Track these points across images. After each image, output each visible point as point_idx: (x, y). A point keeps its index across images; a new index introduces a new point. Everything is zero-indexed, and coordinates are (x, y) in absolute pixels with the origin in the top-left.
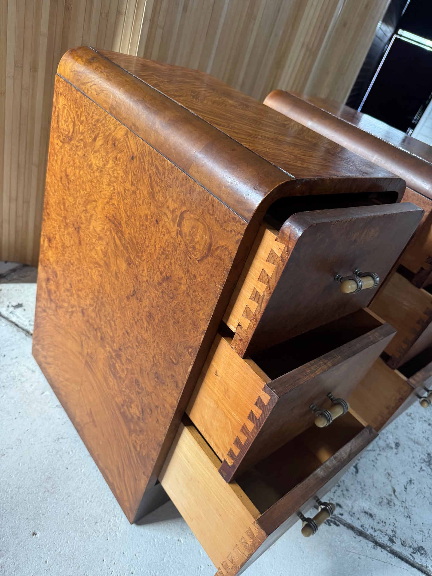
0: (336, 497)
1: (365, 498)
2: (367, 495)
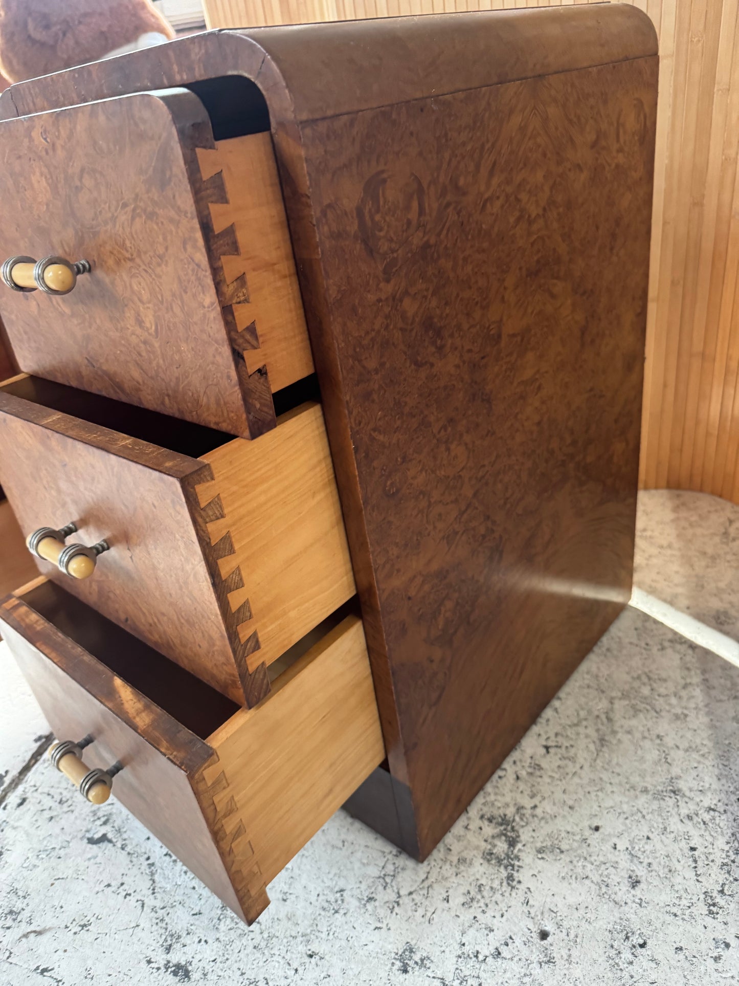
0: (41, 797)
1: (30, 855)
2: (37, 862)
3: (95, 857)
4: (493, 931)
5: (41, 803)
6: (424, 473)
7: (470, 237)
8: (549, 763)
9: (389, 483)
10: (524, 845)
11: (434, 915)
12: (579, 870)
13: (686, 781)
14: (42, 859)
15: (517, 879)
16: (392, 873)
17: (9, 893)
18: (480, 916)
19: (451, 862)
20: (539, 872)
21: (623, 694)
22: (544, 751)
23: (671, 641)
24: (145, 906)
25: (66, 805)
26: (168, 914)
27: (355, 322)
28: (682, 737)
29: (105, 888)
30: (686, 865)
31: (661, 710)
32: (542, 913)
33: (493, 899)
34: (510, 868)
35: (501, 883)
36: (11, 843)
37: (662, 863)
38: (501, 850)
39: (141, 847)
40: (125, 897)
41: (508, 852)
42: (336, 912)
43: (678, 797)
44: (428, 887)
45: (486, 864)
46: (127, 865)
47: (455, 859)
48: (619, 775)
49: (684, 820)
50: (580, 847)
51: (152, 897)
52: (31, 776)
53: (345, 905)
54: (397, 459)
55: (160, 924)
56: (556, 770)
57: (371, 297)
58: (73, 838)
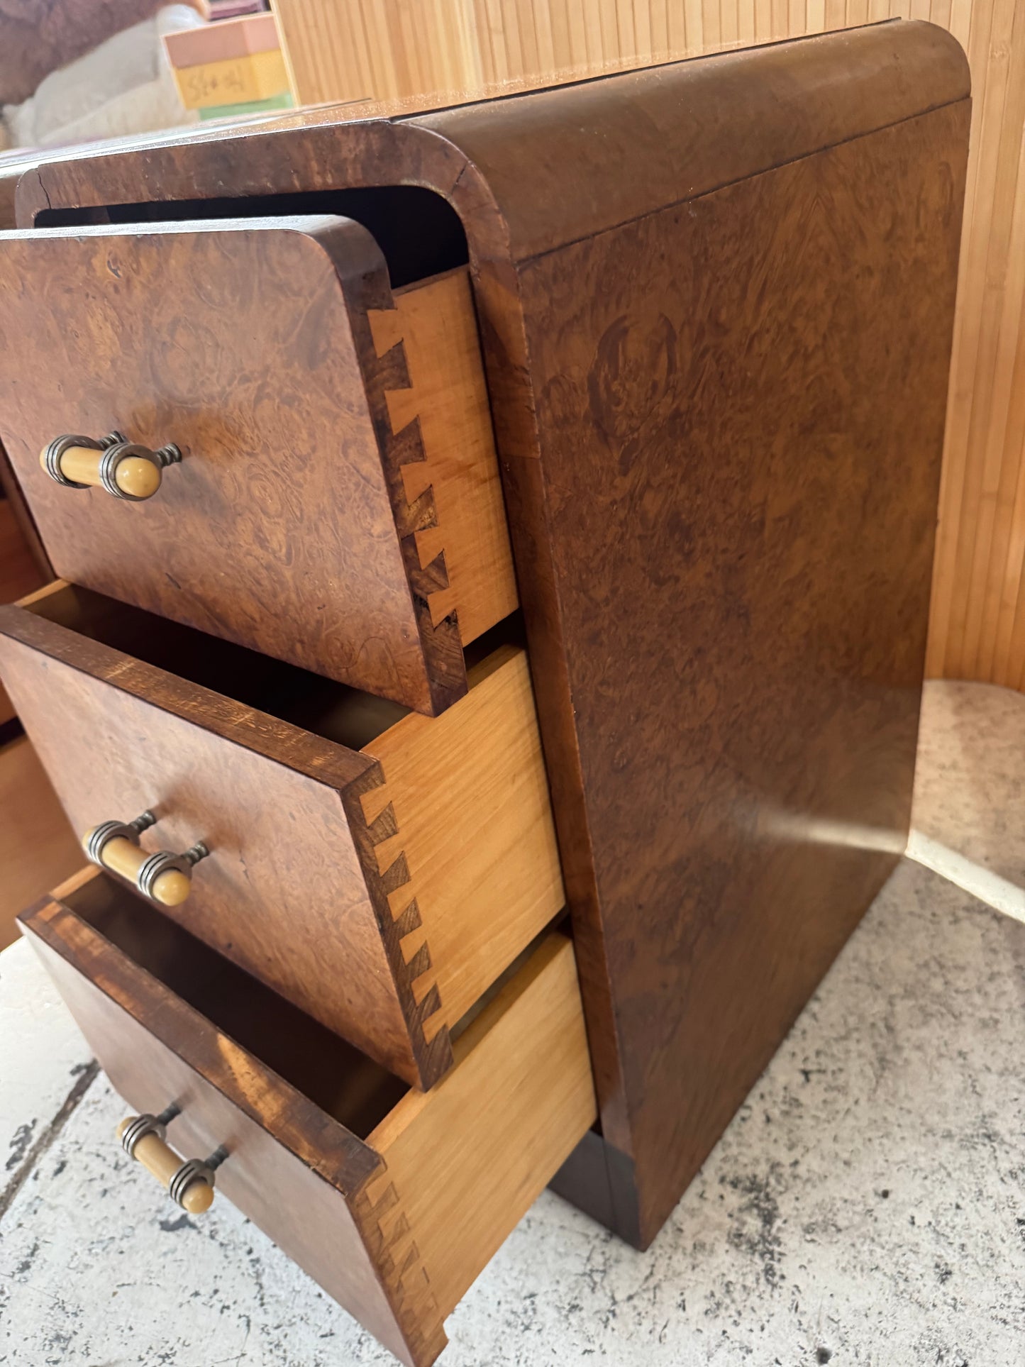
2: (89, 1260)
3: (174, 1251)
4: (751, 1351)
5: (89, 1169)
6: (663, 731)
7: (731, 393)
8: (811, 1096)
9: (618, 753)
10: (785, 1222)
11: (666, 1330)
12: (865, 1257)
13: (1004, 1119)
14: (97, 1254)
15: (778, 1273)
16: (601, 1268)
17: (52, 1308)
18: (731, 1330)
19: (684, 1249)
20: (810, 1261)
21: (906, 991)
22: (801, 1078)
23: (967, 909)
24: (252, 1324)
25: (124, 1171)
26: (286, 1336)
27: (581, 539)
28: (993, 1053)
29: (192, 1299)
30: (1014, 1246)
31: (961, 1014)
32: (818, 1324)
33: (748, 1303)
34: (768, 1256)
35: (758, 1280)
36: (49, 1230)
37: (981, 1245)
38: (753, 1229)
39: (238, 1234)
40: (222, 1312)
41: (763, 1232)
42: (527, 1328)
43: (995, 1144)
44: (655, 1288)
45: (733, 1251)
46: (221, 1262)
47: (689, 1244)
48: (909, 1112)
49: (1006, 1179)
50: (864, 1222)
51: (260, 1310)
52: (69, 1125)
53: (539, 1318)
54: (629, 718)
55: (276, 1352)
56: (821, 1106)
57: (603, 500)
58: (138, 1223)
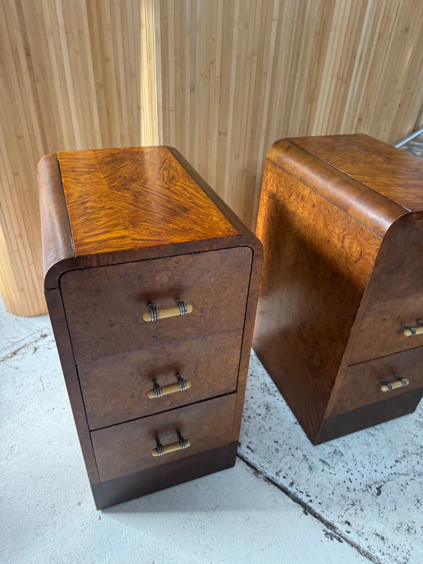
1: (380, 521)
2: (385, 518)
3: (387, 494)
5: (351, 514)
14: (384, 515)
24: (413, 479)
25: (355, 503)
29: (404, 491)
36: (371, 530)
40: (408, 485)
46: (394, 482)
51: (409, 476)
58: (376, 502)
